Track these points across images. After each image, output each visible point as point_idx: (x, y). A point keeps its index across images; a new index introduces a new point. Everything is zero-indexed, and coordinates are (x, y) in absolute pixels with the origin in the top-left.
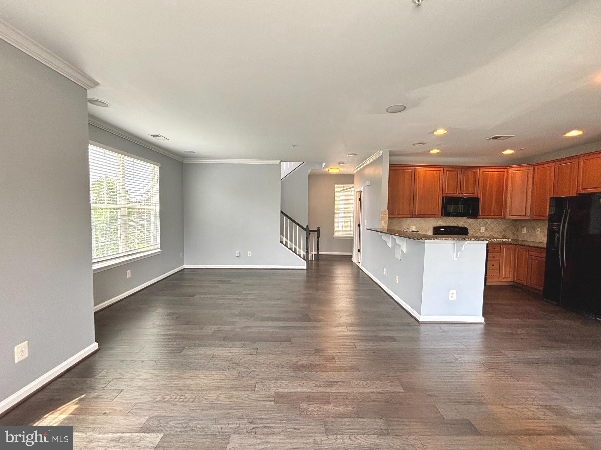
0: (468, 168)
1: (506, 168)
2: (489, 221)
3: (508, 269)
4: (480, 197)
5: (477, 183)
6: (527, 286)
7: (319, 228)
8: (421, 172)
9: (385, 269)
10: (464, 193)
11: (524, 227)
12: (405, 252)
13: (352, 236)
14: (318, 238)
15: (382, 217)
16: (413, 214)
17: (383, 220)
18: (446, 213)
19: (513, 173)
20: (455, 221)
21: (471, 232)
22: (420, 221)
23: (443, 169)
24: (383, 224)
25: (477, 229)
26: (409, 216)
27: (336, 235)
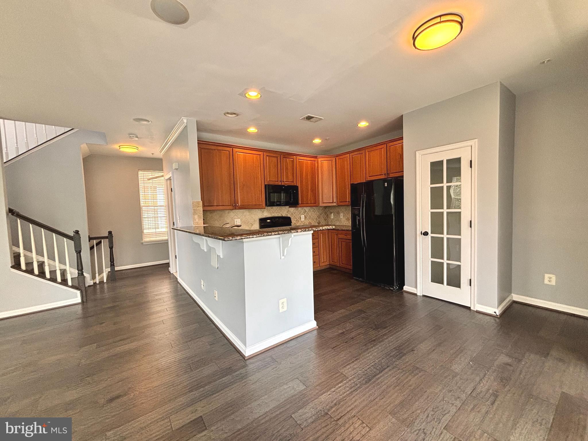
0: (286, 155)
1: (317, 158)
2: (307, 209)
3: (325, 253)
4: (299, 185)
5: (295, 169)
6: (340, 267)
7: (110, 233)
8: (240, 154)
9: (202, 281)
10: (285, 181)
11: (332, 213)
12: (221, 257)
13: (167, 238)
14: (111, 248)
15: (194, 210)
16: (235, 205)
17: (197, 214)
18: (270, 203)
19: (322, 164)
20: (279, 211)
21: (293, 222)
22: (245, 214)
23: (262, 153)
24: (197, 220)
25: (298, 218)
26: (231, 207)
27: (146, 239)
